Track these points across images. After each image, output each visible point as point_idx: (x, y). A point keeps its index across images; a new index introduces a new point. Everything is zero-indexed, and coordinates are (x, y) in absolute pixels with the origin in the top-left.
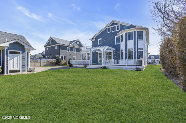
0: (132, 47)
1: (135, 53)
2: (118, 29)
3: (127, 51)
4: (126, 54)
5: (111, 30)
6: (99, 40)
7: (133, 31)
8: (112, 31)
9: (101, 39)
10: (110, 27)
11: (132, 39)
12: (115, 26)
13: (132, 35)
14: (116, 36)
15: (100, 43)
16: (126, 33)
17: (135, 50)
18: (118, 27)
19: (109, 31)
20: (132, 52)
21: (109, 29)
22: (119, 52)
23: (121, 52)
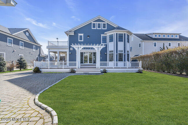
0: (123, 49)
1: (125, 55)
2: (104, 27)
3: (118, 53)
4: (117, 55)
5: (97, 26)
6: (80, 36)
7: (123, 33)
8: (97, 28)
9: (82, 35)
10: (96, 23)
11: (122, 41)
12: (101, 23)
13: (122, 36)
14: (102, 35)
15: (81, 39)
16: (117, 34)
17: (125, 52)
18: (104, 25)
19: (94, 27)
20: (123, 54)
21: (94, 25)
22: (106, 53)
23: (108, 53)
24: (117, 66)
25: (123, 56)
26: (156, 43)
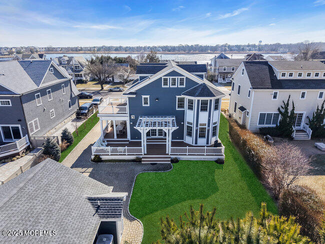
0: (206, 122)
2: (182, 84)
3: (199, 127)
4: (197, 131)
5: (170, 82)
6: (144, 98)
7: (209, 99)
8: (170, 85)
9: (147, 97)
10: (168, 77)
11: (207, 111)
12: (176, 77)
13: (207, 104)
14: (178, 97)
15: (146, 103)
16: (198, 101)
17: (209, 126)
18: (182, 80)
19: (166, 84)
20: (205, 128)
21: (166, 80)
22: (182, 123)
23: (186, 125)
24: (196, 143)
25: (205, 132)
26: (277, 93)
